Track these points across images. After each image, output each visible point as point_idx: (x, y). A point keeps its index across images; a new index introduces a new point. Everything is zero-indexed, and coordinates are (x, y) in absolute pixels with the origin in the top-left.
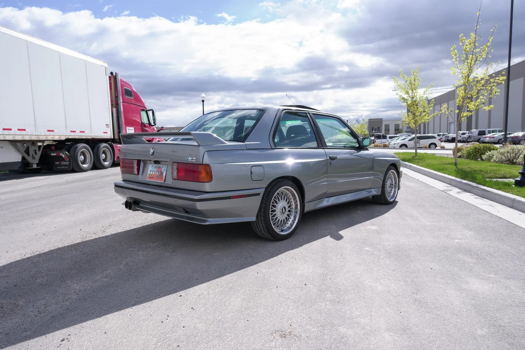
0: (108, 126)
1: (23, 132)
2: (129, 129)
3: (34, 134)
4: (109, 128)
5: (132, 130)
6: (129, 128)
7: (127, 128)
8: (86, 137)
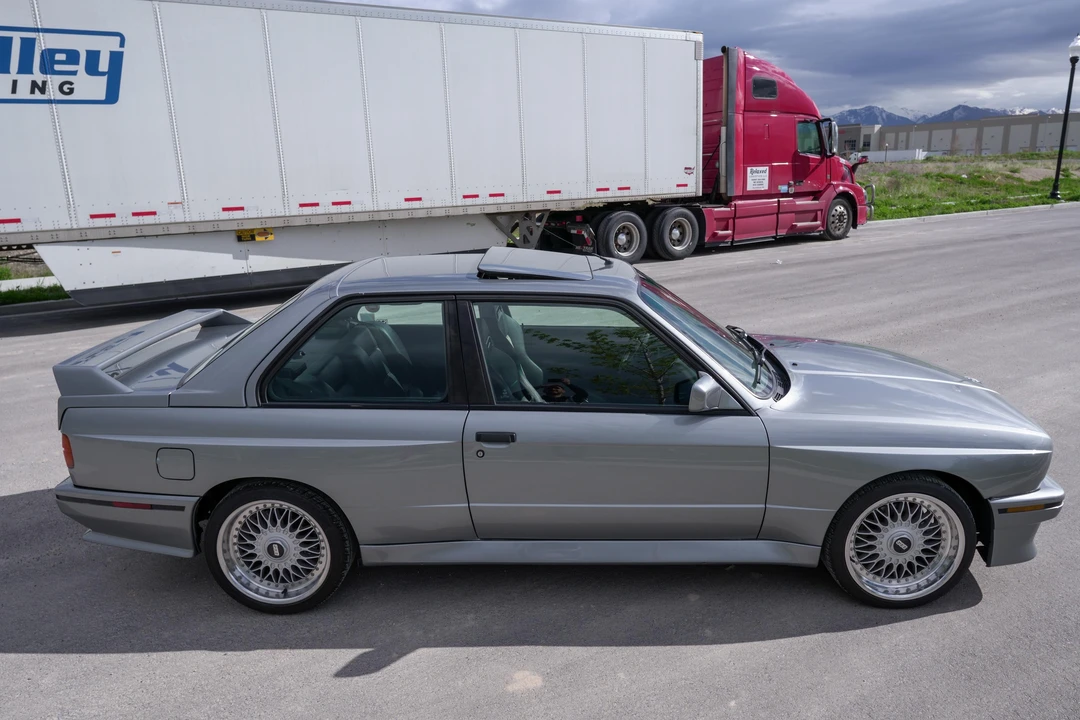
0: (689, 171)
1: (499, 200)
2: (752, 172)
3: (521, 200)
4: (693, 176)
5: (764, 172)
6: (754, 168)
7: (749, 169)
8: (633, 199)
